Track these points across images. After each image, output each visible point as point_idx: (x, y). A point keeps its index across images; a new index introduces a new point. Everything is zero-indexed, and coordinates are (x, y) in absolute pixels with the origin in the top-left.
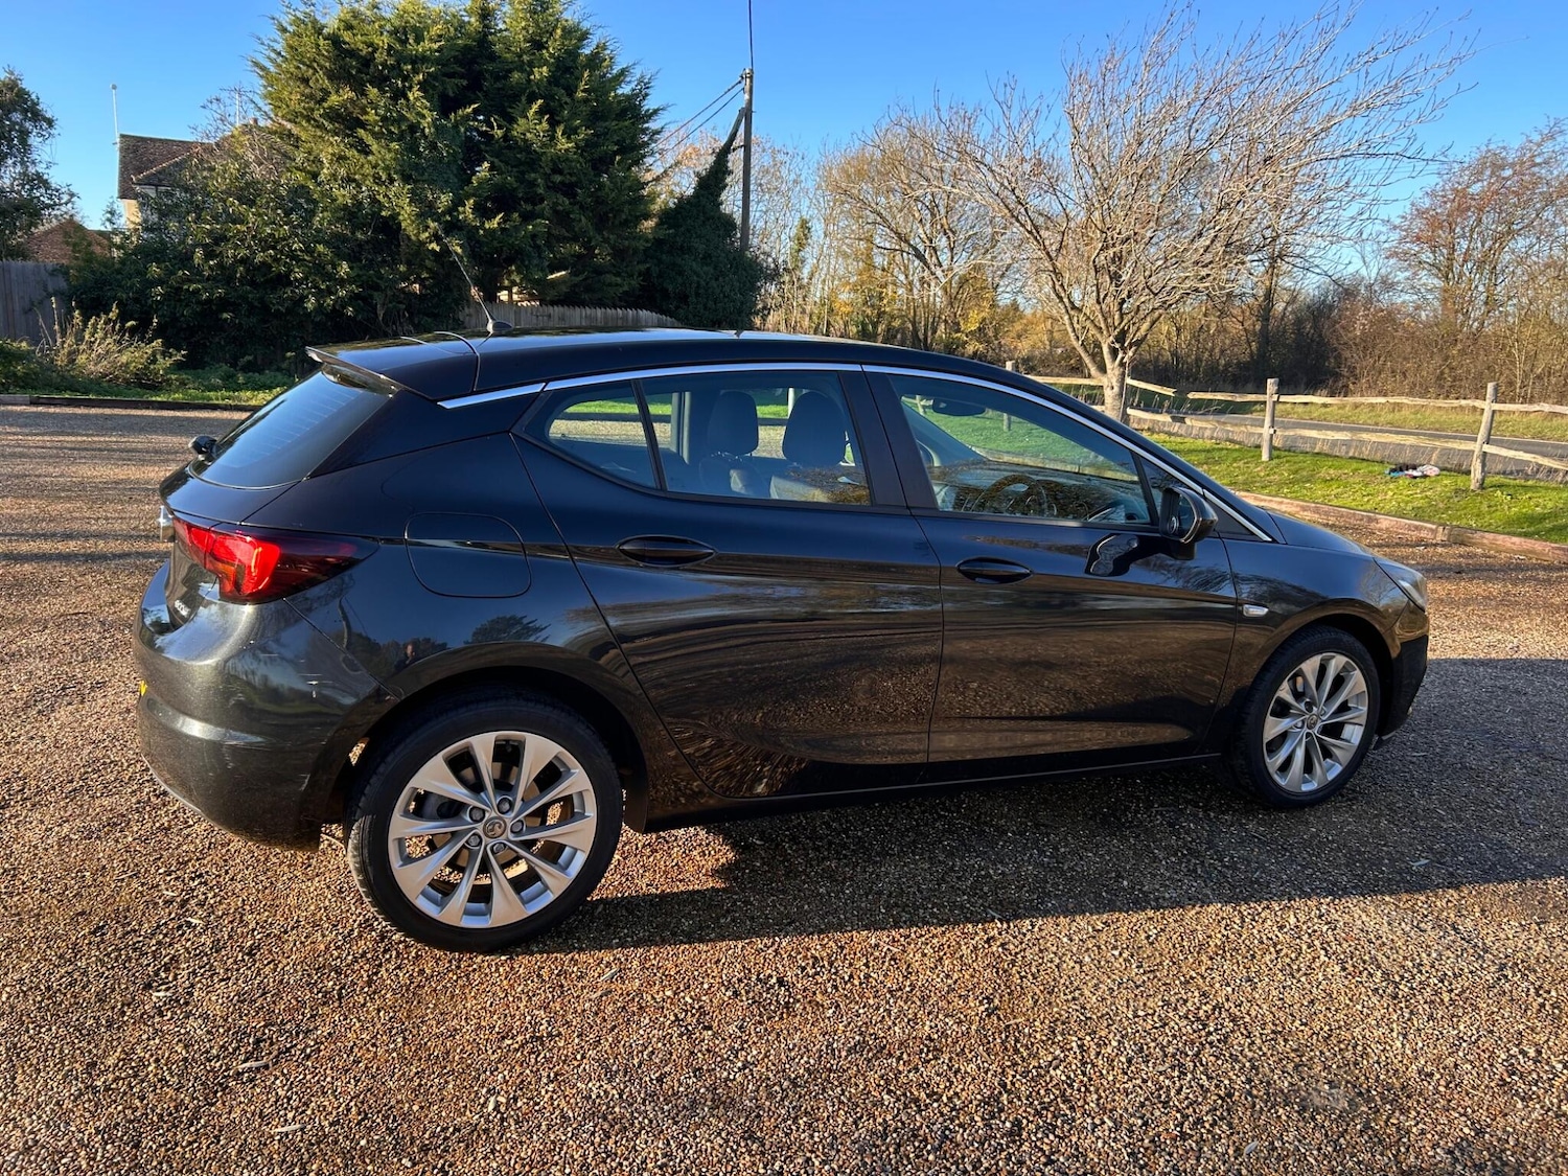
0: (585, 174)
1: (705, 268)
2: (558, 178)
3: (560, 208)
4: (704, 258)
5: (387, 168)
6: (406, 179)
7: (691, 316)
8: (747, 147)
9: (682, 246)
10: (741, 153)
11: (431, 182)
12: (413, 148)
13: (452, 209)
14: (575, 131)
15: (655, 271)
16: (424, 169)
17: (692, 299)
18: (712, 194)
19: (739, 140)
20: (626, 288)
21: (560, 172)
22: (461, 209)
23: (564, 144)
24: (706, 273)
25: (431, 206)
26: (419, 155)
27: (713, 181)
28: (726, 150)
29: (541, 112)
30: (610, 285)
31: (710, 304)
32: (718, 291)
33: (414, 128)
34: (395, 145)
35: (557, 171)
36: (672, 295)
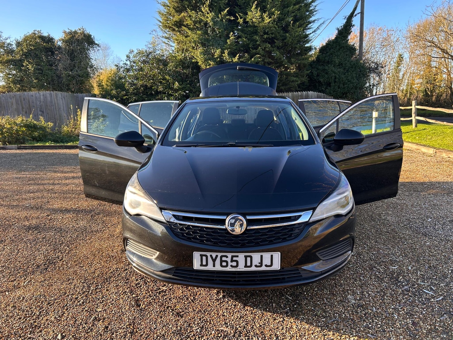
0: (279, 33)
1: (339, 70)
2: (265, 36)
3: (267, 49)
4: (339, 65)
5: (195, 42)
6: (203, 45)
7: (332, 92)
8: (362, 13)
9: (328, 61)
10: (359, 16)
11: (213, 45)
12: (206, 33)
13: (221, 56)
14: (273, 14)
15: (315, 73)
16: (210, 40)
17: (333, 84)
18: (344, 37)
19: (358, 10)
20: (299, 82)
21: (267, 34)
22: (223, 55)
23: (267, 20)
24: (339, 72)
25: (213, 55)
26: (208, 34)
27: (345, 31)
28: (352, 16)
29: (256, 8)
30: (293, 81)
31: (341, 85)
32: (344, 79)
33: (206, 24)
34: (199, 32)
35: (265, 33)
36: (323, 83)
